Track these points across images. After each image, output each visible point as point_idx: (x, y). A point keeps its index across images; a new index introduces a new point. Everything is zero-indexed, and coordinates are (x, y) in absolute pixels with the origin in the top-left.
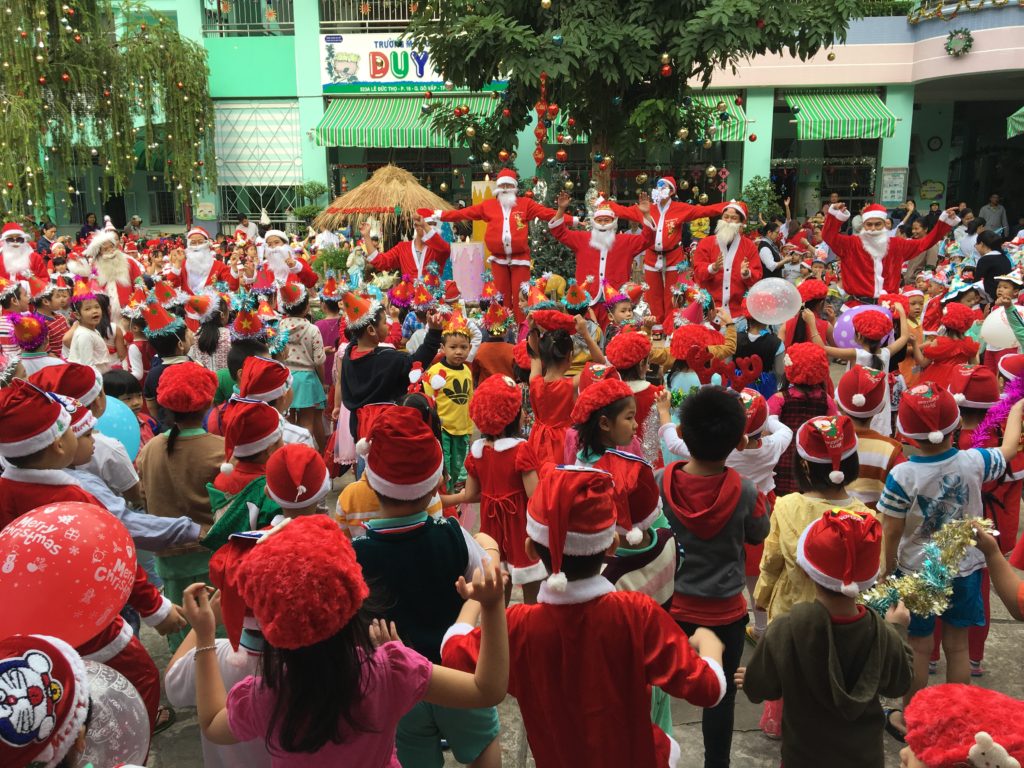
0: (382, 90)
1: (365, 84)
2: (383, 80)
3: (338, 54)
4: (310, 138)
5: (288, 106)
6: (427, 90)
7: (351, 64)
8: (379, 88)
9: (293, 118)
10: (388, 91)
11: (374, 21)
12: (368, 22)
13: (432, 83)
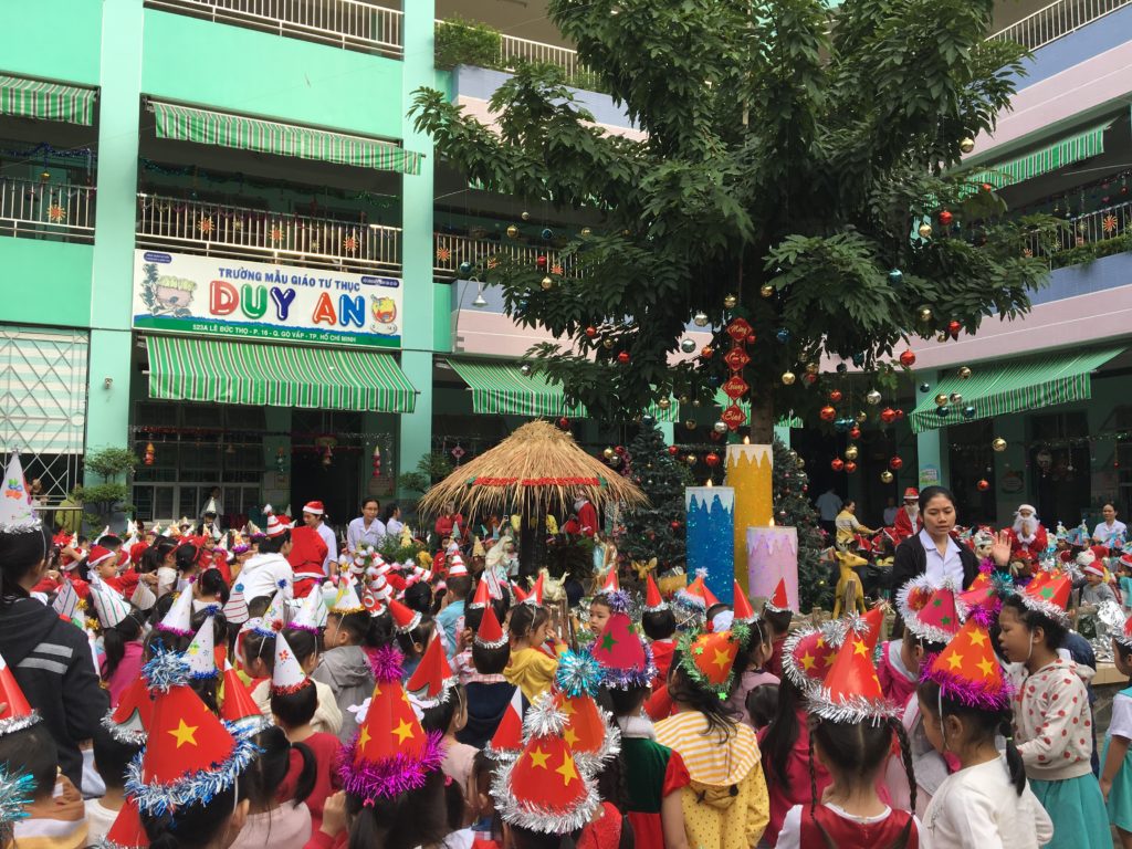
0: (226, 331)
1: (201, 321)
2: (228, 318)
3: (163, 278)
4: (107, 387)
5: (69, 339)
6: (291, 337)
7: (183, 293)
8: (222, 329)
9: (77, 356)
10: (234, 333)
11: (217, 243)
12: (208, 243)
13: (298, 329)
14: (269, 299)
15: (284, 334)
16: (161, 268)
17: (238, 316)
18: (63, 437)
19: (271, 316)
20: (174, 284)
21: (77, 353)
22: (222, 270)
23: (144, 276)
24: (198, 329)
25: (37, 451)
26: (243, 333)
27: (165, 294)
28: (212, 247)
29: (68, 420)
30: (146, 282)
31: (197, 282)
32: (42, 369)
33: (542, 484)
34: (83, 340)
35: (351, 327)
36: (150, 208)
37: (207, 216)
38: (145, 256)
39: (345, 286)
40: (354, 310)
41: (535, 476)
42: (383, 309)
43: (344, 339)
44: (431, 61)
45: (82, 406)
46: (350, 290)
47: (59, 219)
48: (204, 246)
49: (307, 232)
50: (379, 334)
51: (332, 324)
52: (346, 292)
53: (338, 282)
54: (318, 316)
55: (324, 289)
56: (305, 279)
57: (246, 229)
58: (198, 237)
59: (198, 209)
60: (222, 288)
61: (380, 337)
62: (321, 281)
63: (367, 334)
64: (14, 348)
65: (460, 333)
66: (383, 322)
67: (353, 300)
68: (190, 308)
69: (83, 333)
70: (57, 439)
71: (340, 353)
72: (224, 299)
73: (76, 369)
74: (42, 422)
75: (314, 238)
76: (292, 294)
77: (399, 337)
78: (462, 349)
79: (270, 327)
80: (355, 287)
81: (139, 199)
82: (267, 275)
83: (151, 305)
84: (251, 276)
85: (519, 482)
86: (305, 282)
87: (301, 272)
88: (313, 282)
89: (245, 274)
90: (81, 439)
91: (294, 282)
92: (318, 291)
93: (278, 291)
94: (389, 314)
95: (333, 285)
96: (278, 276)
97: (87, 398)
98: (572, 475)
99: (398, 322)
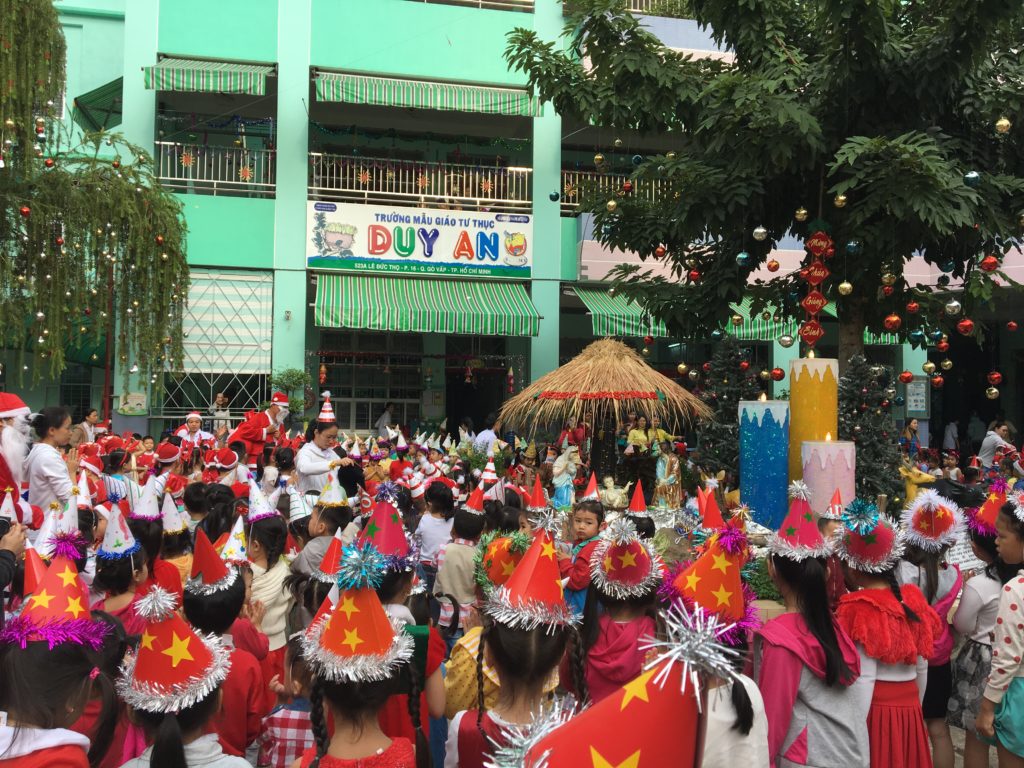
0: (381, 268)
1: (361, 260)
2: (383, 257)
3: (330, 224)
4: (287, 318)
5: (258, 279)
6: (436, 272)
7: (346, 237)
8: (378, 266)
9: (264, 294)
10: (388, 269)
11: (374, 192)
12: (367, 192)
13: (442, 264)
14: (417, 239)
15: (429, 269)
16: (329, 216)
17: (391, 255)
18: (255, 360)
19: (418, 255)
20: (339, 229)
21: (264, 290)
22: (377, 215)
23: (315, 223)
24: (360, 267)
25: (236, 371)
26: (396, 270)
27: (332, 239)
28: (370, 195)
29: (259, 346)
30: (316, 228)
31: (358, 227)
32: (238, 304)
33: (599, 397)
34: (269, 279)
35: (487, 261)
36: (319, 165)
37: (365, 169)
38: (316, 206)
39: (481, 224)
40: (489, 245)
41: (594, 391)
42: (515, 244)
43: (480, 271)
44: (560, 10)
45: (269, 334)
46: (486, 227)
47: (248, 178)
48: (363, 195)
49: (449, 178)
50: (511, 266)
51: (470, 259)
52: (483, 230)
53: (475, 221)
54: (459, 251)
55: (464, 228)
56: (447, 219)
57: (397, 179)
58: (358, 188)
59: (358, 163)
60: (378, 231)
61: (513, 269)
62: (461, 220)
63: (501, 266)
64: (216, 288)
65: (584, 262)
66: (515, 255)
67: (488, 237)
68: (352, 250)
69: (268, 273)
70: (251, 362)
71: (477, 285)
72: (380, 241)
73: (264, 303)
74: (239, 348)
75: (455, 183)
76: (436, 234)
77: (529, 268)
78: (586, 277)
79: (418, 264)
80: (490, 225)
81: (310, 157)
82: (415, 217)
83: (321, 248)
84: (402, 219)
85: (578, 396)
86: (447, 222)
87: (443, 214)
88: (453, 223)
89: (397, 218)
90: (269, 362)
91: (438, 223)
92: (458, 230)
93: (424, 232)
94: (520, 247)
95: (471, 223)
96: (424, 218)
97: (272, 328)
98: (630, 390)
99: (529, 254)
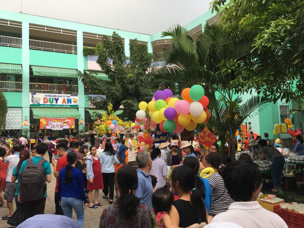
2: (46, 104)
4: (26, 117)
5: (18, 109)
8: (45, 106)
10: (48, 106)
11: (44, 91)
13: (59, 105)
15: (57, 106)
16: (34, 96)
19: (54, 103)
20: (37, 99)
21: (20, 111)
22: (45, 95)
24: (41, 106)
25: (14, 129)
27: (35, 100)
29: (19, 123)
30: (32, 98)
31: (41, 98)
32: (14, 115)
34: (21, 109)
35: (69, 104)
36: (32, 85)
38: (31, 94)
39: (68, 97)
40: (69, 101)
43: (68, 106)
44: (83, 54)
45: (21, 121)
48: (42, 91)
50: (74, 105)
51: (66, 104)
52: (68, 98)
54: (63, 102)
55: (64, 98)
58: (40, 90)
60: (45, 99)
63: (72, 105)
65: (89, 104)
66: (75, 103)
68: (40, 103)
70: (17, 127)
71: (67, 109)
72: (46, 101)
73: (20, 114)
74: (14, 124)
75: (62, 88)
76: (58, 99)
77: (78, 105)
78: (90, 107)
79: (54, 105)
80: (69, 97)
81: (30, 84)
82: (53, 96)
83: (33, 102)
86: (60, 96)
88: (62, 96)
89: (49, 96)
90: (21, 126)
91: (58, 97)
92: (62, 98)
93: (55, 99)
94: (76, 101)
95: (65, 96)
96: (55, 96)
97: (22, 119)
99: (78, 103)
